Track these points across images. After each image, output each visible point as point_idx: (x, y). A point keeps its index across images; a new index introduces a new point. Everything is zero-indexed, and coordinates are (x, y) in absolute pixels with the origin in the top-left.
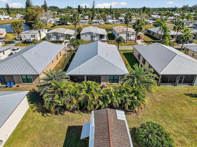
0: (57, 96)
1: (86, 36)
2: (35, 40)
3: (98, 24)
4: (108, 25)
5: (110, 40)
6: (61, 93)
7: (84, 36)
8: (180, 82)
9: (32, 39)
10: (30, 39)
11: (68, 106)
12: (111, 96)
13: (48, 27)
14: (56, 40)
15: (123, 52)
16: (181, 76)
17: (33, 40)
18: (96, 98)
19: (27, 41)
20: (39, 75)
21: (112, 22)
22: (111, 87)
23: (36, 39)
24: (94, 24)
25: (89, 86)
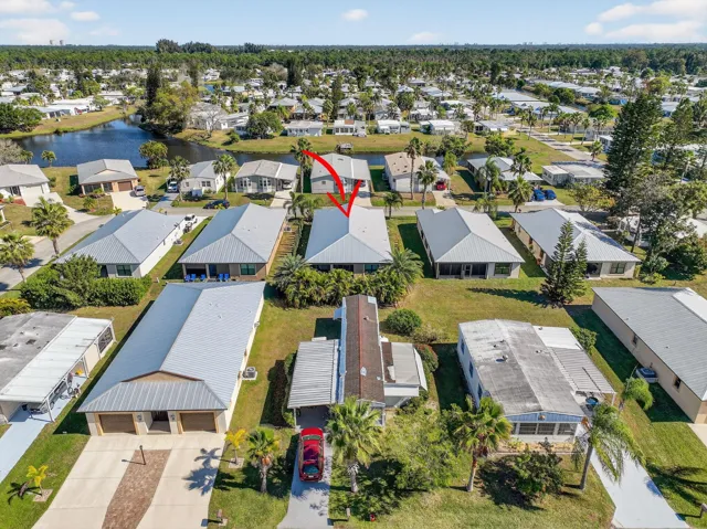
0: (302, 286)
1: (324, 183)
2: (209, 192)
3: (349, 134)
4: (376, 136)
5: (376, 190)
6: (307, 283)
7: (320, 182)
8: (467, 273)
9: (204, 189)
10: (200, 190)
11: (316, 297)
12: (365, 286)
13: (215, 142)
14: (255, 191)
16: (468, 266)
17: (206, 192)
18: (348, 286)
19: (194, 194)
20: (264, 264)
21: (387, 127)
22: (365, 277)
23: (212, 189)
24: (340, 134)
25: (339, 274)
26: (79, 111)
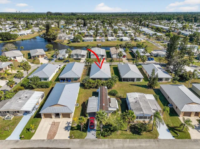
0: (89, 84)
1: (94, 56)
2: (64, 58)
3: (100, 41)
4: (108, 42)
8: (130, 81)
9: (63, 57)
11: (92, 86)
12: (104, 84)
13: (65, 43)
14: (76, 58)
15: (113, 67)
18: (100, 84)
19: (60, 59)
20: (79, 78)
21: (111, 39)
22: (104, 81)
24: (98, 41)
25: (98, 81)
26: (27, 34)
